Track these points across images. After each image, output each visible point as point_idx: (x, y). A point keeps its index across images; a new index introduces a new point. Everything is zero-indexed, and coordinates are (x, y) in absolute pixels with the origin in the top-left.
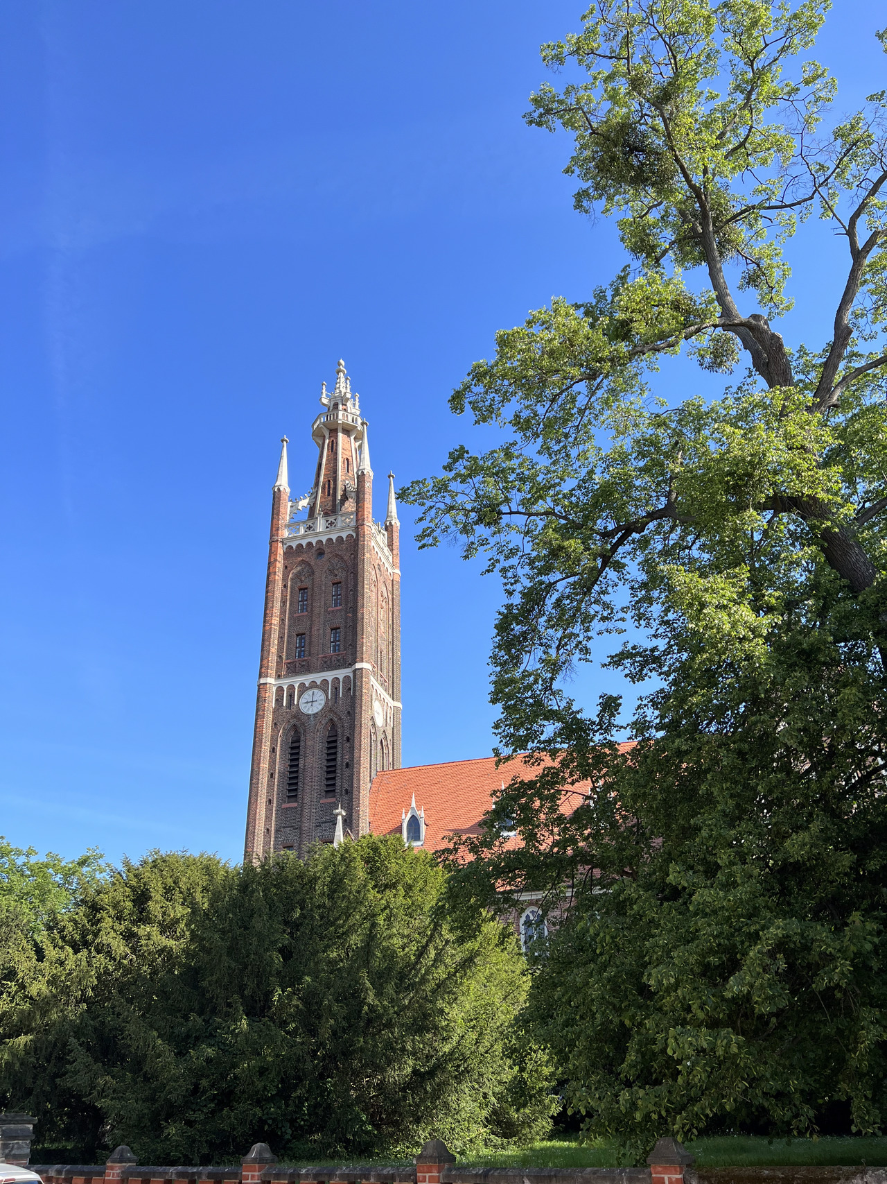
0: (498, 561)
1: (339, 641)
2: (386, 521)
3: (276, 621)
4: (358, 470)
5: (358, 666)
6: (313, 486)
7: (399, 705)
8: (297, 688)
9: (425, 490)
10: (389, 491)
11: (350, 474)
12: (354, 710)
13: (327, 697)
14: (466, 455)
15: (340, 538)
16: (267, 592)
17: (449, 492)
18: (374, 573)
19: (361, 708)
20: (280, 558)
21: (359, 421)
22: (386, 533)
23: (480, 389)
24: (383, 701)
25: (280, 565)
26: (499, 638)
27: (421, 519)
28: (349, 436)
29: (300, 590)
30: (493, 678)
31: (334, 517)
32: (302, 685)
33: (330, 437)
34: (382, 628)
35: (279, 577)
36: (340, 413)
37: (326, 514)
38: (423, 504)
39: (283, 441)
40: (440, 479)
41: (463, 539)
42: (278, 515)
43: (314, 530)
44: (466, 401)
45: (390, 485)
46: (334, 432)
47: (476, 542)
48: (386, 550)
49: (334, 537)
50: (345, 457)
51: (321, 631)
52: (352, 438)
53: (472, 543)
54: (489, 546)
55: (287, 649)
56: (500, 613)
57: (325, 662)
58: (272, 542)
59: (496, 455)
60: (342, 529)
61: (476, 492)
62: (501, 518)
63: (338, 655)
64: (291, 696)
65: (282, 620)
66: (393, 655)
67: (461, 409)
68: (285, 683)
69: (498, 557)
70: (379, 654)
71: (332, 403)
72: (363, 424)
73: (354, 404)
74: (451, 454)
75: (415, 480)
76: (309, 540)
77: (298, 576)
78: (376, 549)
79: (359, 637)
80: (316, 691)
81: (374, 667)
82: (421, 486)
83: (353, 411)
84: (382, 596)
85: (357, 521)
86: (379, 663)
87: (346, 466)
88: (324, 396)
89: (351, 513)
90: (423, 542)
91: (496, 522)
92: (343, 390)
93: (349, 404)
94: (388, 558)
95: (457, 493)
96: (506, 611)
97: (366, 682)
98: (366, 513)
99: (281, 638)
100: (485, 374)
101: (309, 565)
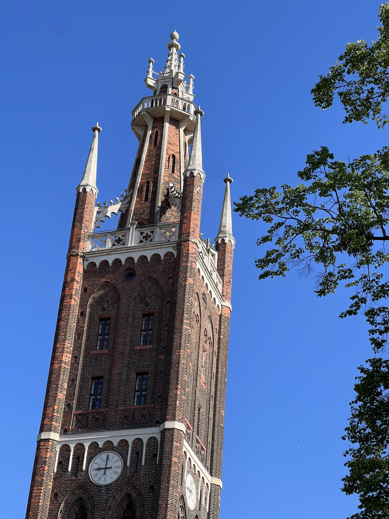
0: (363, 300)
1: (145, 390)
2: (218, 237)
3: (67, 358)
4: (186, 171)
5: (168, 425)
6: (127, 187)
7: (218, 482)
8: (87, 448)
9: (273, 201)
10: (224, 200)
11: (175, 175)
12: (159, 484)
13: (125, 463)
14: (329, 160)
15: (156, 257)
16: (59, 320)
17: (304, 205)
18: (196, 304)
19: (168, 482)
20: (79, 278)
21: (193, 109)
22: (216, 253)
23: (355, 77)
24: (197, 476)
25: (77, 286)
26: (360, 403)
27: (265, 239)
28: (178, 127)
29: (101, 320)
30: (350, 458)
31: (151, 229)
32: (94, 446)
33: (153, 128)
34: (203, 376)
35: (75, 301)
36: (169, 99)
37: (141, 225)
38: (269, 220)
39: (94, 129)
40: (293, 188)
41: (319, 268)
42: (81, 222)
43: (124, 244)
44: (335, 91)
45: (226, 191)
46: (159, 121)
47: (336, 273)
48: (215, 275)
49: (149, 255)
50: (171, 153)
51: (124, 376)
52: (182, 130)
53: (331, 274)
54: (352, 280)
55: (79, 396)
56: (362, 370)
57: (126, 417)
58: (71, 256)
59: (369, 162)
60: (160, 245)
61: (340, 208)
62: (371, 244)
63: (143, 409)
64: (78, 459)
65: (75, 358)
66: (214, 415)
67: (327, 102)
68: (72, 441)
69: (364, 295)
70: (197, 412)
71: (160, 85)
72: (196, 113)
73: (187, 88)
74: (310, 158)
75: (260, 188)
76: (117, 256)
77: (99, 302)
78: (202, 273)
79: (172, 386)
80: (111, 455)
81: (188, 428)
82: (268, 196)
83: (186, 96)
84: (206, 335)
85: (180, 235)
86: (196, 423)
87: (171, 164)
88: (150, 75)
89: (173, 225)
90: (266, 269)
91: (364, 249)
92: (175, 70)
93: (181, 87)
94: (217, 286)
95: (315, 208)
96: (371, 368)
97: (177, 448)
98: (192, 226)
99: (72, 381)
100: (361, 59)
101: (114, 288)
